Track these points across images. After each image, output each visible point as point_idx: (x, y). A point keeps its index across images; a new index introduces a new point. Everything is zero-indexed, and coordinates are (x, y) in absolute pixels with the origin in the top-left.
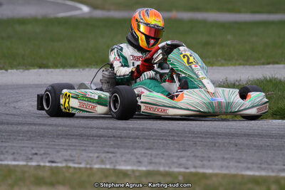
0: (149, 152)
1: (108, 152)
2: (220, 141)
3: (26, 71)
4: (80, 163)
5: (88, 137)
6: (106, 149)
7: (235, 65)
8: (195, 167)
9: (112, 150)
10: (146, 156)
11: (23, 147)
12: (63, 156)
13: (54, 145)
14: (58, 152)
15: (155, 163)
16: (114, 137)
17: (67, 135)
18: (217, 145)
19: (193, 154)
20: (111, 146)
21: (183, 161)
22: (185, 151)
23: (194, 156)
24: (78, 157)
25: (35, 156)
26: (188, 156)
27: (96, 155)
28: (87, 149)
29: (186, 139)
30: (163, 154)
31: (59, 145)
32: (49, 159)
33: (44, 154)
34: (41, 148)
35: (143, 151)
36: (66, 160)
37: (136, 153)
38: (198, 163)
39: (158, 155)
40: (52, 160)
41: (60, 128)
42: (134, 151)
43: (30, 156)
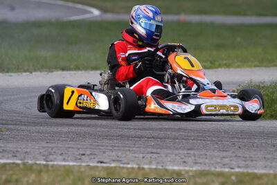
0: (192, 152)
1: (152, 153)
2: (256, 141)
3: (50, 74)
4: (128, 164)
5: (128, 137)
6: (150, 150)
7: (251, 66)
8: (239, 167)
9: (155, 150)
10: (189, 157)
11: (69, 148)
12: (110, 156)
13: (98, 145)
14: (104, 152)
15: (201, 163)
16: (153, 138)
17: (107, 136)
18: (255, 145)
19: (234, 155)
20: (153, 147)
21: (226, 161)
22: (226, 151)
23: (236, 156)
24: (125, 157)
25: (83, 156)
26: (231, 157)
27: (141, 155)
28: (131, 149)
29: (223, 140)
30: (206, 155)
31: (102, 146)
32: (97, 160)
33: (91, 154)
34: (86, 148)
35: (186, 152)
36: (114, 161)
37: (179, 153)
38: (242, 163)
39: (201, 155)
40: (100, 160)
41: (98, 129)
42: (177, 152)
43: (79, 157)
